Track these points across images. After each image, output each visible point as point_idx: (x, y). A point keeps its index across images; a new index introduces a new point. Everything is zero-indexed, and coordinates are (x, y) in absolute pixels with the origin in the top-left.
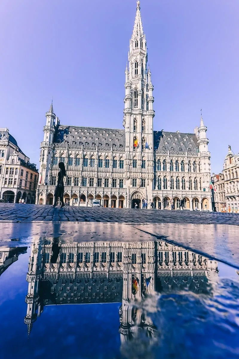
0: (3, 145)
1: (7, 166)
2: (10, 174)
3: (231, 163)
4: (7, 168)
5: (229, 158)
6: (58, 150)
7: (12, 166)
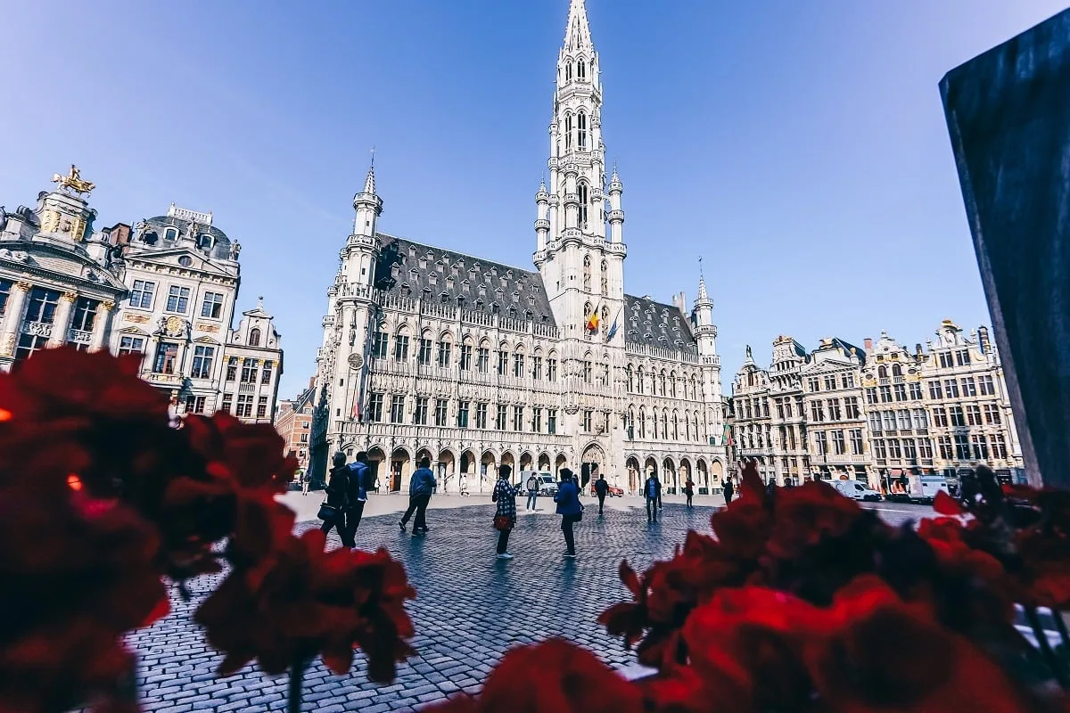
0: (218, 277)
1: (234, 352)
2: (243, 380)
3: (751, 383)
4: (232, 360)
5: (747, 373)
6: (391, 311)
7: (252, 354)
